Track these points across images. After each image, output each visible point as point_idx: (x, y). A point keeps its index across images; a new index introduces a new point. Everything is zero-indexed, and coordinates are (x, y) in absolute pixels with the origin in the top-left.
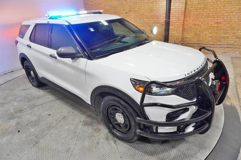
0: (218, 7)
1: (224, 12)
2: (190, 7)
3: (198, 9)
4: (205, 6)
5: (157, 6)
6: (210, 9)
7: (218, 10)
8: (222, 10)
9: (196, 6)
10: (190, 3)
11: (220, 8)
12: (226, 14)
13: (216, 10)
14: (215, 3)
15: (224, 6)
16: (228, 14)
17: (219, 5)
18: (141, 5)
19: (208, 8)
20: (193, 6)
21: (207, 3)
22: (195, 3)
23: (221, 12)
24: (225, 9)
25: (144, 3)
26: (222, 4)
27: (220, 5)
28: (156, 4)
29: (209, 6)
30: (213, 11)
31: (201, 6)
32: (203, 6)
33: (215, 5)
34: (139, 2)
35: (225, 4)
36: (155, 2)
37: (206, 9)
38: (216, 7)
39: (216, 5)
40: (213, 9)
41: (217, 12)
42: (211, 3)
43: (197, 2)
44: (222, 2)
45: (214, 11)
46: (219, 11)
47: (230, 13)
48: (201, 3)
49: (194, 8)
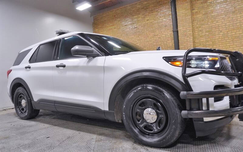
0: (227, 43)
1: (234, 46)
2: (199, 45)
3: (207, 46)
4: (213, 42)
5: (166, 47)
6: (219, 45)
7: (227, 45)
8: (232, 44)
9: (205, 44)
10: (198, 41)
11: (229, 43)
12: (237, 48)
13: (225, 45)
14: (222, 39)
15: (232, 41)
16: (239, 48)
17: (227, 41)
18: (150, 48)
19: (217, 44)
20: (201, 44)
21: (215, 40)
22: (203, 41)
23: (231, 46)
24: (235, 44)
25: (152, 46)
26: (231, 39)
27: (229, 40)
28: (164, 46)
29: (218, 42)
30: (222, 46)
31: (209, 43)
32: (212, 43)
33: (223, 41)
34: (147, 46)
35: (233, 39)
36: (163, 44)
37: (215, 45)
38: (225, 43)
39: (225, 41)
40: (222, 44)
41: (227, 47)
42: (219, 40)
43: (204, 40)
44: (229, 37)
45: (224, 46)
46: (229, 46)
47: (241, 46)
48: (209, 40)
49: (202, 46)
